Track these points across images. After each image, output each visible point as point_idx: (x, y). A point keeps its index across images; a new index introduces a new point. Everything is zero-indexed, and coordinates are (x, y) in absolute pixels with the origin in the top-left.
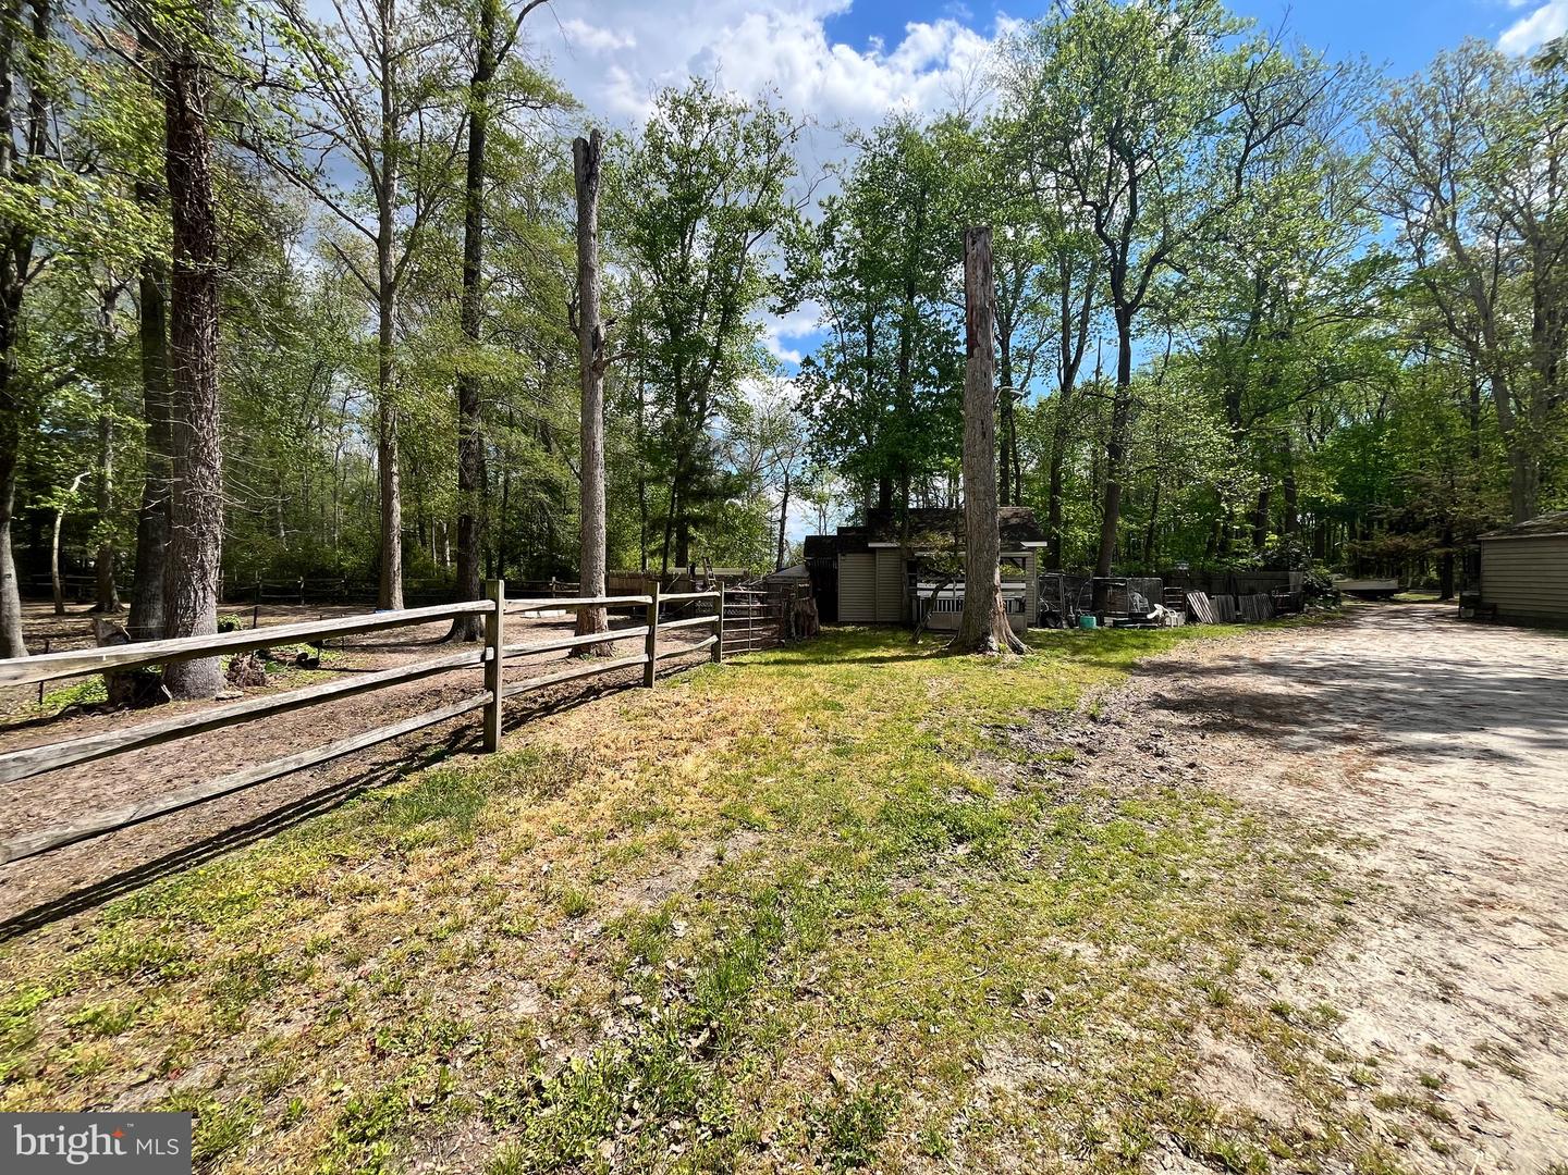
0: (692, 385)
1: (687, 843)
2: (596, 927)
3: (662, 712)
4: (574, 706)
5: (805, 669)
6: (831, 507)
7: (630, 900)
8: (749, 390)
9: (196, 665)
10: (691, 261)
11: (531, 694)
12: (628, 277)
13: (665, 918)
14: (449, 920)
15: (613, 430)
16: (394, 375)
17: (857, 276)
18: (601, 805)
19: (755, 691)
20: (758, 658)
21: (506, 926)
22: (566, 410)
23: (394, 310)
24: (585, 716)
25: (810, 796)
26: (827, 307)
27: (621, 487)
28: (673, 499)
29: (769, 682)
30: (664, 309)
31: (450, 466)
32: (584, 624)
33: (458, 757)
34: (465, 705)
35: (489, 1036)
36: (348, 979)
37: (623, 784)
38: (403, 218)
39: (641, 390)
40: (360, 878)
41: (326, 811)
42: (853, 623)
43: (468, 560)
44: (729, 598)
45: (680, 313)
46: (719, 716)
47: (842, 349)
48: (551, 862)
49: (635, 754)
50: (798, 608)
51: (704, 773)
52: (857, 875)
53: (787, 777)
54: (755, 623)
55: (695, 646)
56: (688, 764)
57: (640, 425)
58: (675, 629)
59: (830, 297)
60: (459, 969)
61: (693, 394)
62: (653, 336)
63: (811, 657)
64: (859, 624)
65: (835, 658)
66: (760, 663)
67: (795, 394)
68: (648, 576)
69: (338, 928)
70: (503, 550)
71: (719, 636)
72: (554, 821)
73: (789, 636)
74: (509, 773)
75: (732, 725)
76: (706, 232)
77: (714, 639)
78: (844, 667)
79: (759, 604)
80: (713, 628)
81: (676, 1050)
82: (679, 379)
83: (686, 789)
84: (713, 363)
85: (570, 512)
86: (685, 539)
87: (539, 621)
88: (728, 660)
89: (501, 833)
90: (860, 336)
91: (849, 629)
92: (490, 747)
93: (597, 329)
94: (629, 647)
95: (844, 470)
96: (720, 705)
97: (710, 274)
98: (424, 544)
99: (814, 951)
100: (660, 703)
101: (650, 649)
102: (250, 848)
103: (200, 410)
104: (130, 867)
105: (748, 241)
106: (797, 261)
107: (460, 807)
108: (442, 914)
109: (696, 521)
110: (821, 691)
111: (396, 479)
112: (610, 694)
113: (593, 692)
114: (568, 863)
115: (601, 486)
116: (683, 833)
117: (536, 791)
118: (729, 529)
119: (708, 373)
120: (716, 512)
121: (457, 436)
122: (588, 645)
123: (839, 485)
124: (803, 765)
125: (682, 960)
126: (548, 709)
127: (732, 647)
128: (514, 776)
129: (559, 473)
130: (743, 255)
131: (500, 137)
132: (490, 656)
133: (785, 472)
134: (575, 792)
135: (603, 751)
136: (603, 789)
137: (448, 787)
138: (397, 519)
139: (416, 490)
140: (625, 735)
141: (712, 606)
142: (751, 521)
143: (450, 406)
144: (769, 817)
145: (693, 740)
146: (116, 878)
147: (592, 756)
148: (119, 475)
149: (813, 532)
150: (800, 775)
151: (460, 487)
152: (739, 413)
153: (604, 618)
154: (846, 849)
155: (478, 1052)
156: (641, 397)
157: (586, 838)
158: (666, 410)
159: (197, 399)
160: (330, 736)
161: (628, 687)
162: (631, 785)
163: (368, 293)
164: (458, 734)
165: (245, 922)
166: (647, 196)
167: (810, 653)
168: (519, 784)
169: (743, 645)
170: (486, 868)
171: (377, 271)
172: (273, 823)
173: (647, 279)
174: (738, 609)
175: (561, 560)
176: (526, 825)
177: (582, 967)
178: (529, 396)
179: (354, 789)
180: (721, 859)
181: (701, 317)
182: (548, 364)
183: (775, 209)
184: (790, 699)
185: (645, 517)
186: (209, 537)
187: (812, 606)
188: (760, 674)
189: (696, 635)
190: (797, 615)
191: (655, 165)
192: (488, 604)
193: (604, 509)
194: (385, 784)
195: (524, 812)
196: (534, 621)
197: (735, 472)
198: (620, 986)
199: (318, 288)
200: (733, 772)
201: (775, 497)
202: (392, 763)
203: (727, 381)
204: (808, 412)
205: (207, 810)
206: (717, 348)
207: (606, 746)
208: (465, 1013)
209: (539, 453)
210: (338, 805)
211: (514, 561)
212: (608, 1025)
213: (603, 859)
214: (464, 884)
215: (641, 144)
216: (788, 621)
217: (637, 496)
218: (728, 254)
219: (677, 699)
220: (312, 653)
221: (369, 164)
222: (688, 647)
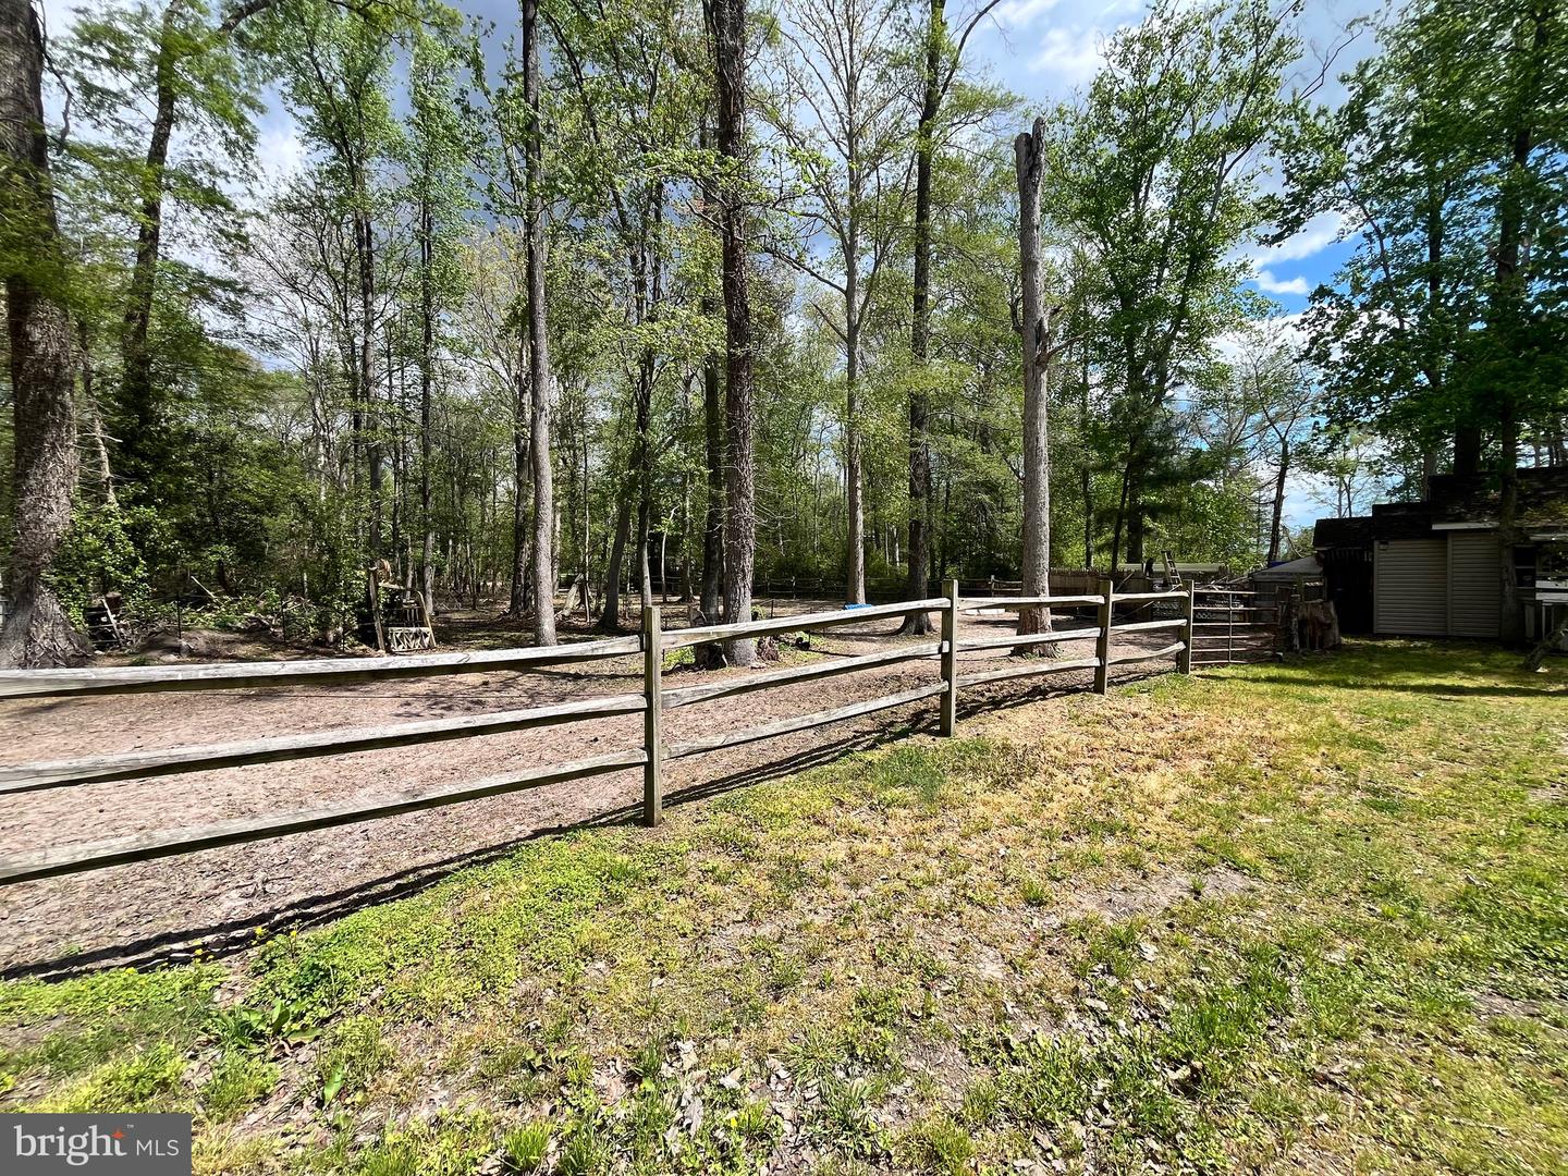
0: (1147, 356)
1: (1153, 865)
2: (1056, 921)
3: (1116, 722)
4: (1021, 704)
5: (1317, 692)
6: (1361, 479)
7: (1090, 905)
8: (1228, 348)
9: (739, 643)
10: (1148, 215)
11: (977, 688)
12: (1070, 255)
13: (1130, 934)
14: (921, 874)
15: (1055, 422)
16: (858, 405)
17: (1410, 154)
18: (1054, 805)
19: (1239, 711)
20: (1241, 673)
21: (969, 893)
22: (1006, 409)
23: (859, 347)
24: (1032, 715)
25: (1329, 852)
26: (1355, 211)
27: (1062, 480)
28: (1125, 488)
29: (1260, 703)
30: (1113, 278)
31: (902, 476)
32: (1027, 622)
33: (921, 736)
34: (925, 691)
35: (962, 982)
36: (852, 895)
37: (1078, 789)
38: (864, 266)
39: (1085, 374)
40: (855, 820)
41: (826, 763)
42: (1402, 636)
43: (917, 561)
44: (1200, 598)
45: (1133, 279)
46: (1190, 734)
47: (1383, 260)
48: (1008, 847)
49: (1089, 761)
50: (1305, 612)
51: (1171, 796)
52: (1413, 970)
53: (1290, 822)
54: (1237, 630)
55: (1155, 653)
56: (1152, 782)
57: (1084, 412)
58: (1129, 632)
59: (1359, 198)
60: (933, 917)
61: (1150, 365)
62: (1098, 311)
63: (1327, 678)
64: (1412, 637)
65: (1367, 681)
66: (1246, 679)
67: (1301, 339)
68: (1094, 574)
69: (842, 856)
70: (944, 550)
71: (1186, 643)
72: (1008, 810)
73: (1290, 648)
74: (963, 758)
75: (1209, 746)
76: (1166, 175)
77: (1180, 646)
78: (1385, 695)
79: (1241, 607)
80: (1179, 634)
81: (1150, 1072)
82: (1131, 351)
83: (1150, 808)
84: (1176, 326)
85: (1008, 510)
86: (1138, 531)
87: (980, 618)
88: (1199, 672)
89: (960, 810)
90: (1416, 236)
91: (1394, 643)
92: (945, 732)
93: (1041, 322)
94: (1077, 650)
95: (1384, 426)
96: (1190, 723)
97: (1172, 221)
98: (878, 547)
99: (1339, 1038)
100: (1114, 712)
101: (1101, 652)
102: (783, 779)
103: (742, 456)
104: (718, 777)
105: (1226, 166)
106: (1302, 168)
107: (924, 779)
108: (917, 867)
109: (1154, 511)
110: (1344, 723)
111: (859, 493)
112: (1057, 696)
113: (1038, 693)
114: (1025, 853)
115: (1044, 482)
116: (1148, 854)
117: (990, 780)
118: (1198, 517)
119: (1169, 338)
120: (1180, 496)
121: (907, 449)
122: (1031, 646)
123: (1377, 447)
124: (1316, 811)
125: (1152, 985)
126: (996, 704)
127: (1204, 656)
128: (968, 761)
129: (998, 472)
130: (1218, 186)
131: (944, 162)
132: (946, 649)
133: (1283, 440)
134: (1030, 786)
135: (1054, 752)
136: (1056, 790)
137: (915, 760)
138: (860, 528)
139: (875, 501)
140: (1077, 740)
141: (1177, 608)
142: (1230, 508)
143: (901, 423)
144: (1265, 862)
145: (1157, 757)
146: (712, 783)
147: (1042, 756)
148: (693, 506)
149: (1328, 513)
150: (1313, 823)
151: (910, 496)
152: (1214, 378)
153: (1048, 617)
154: (1392, 931)
155: (953, 991)
156: (1085, 380)
157: (1040, 833)
158: (1116, 390)
159: (741, 449)
160: (824, 705)
161: (1077, 691)
162: (1086, 792)
163: (837, 337)
164: (918, 716)
165: (784, 833)
166: (1092, 162)
167: (1324, 672)
168: (974, 769)
169: (1217, 656)
170: (950, 838)
171: (844, 318)
172: (793, 764)
173: (1092, 251)
174: (1212, 612)
175: (999, 559)
176: (982, 808)
177: (1043, 954)
178: (970, 402)
179: (842, 749)
180: (1199, 893)
181: (1160, 276)
182: (987, 366)
183: (1267, 113)
184: (1292, 727)
185: (1089, 509)
186: (747, 548)
187: (1327, 611)
188: (1247, 693)
189: (1154, 641)
190: (1303, 623)
191: (1104, 124)
192: (943, 602)
193: (1047, 506)
194: (865, 749)
195: (980, 796)
196: (974, 618)
197: (1205, 447)
198: (1083, 986)
199: (803, 344)
200: (1211, 800)
201: (1264, 471)
202: (869, 733)
203: (1194, 343)
204: (1322, 358)
205: (755, 746)
206: (1182, 307)
207: (1056, 748)
208: (941, 956)
209: (979, 456)
210: (834, 760)
211: (954, 560)
212: (1071, 1017)
213: (1060, 858)
214: (933, 847)
215: (1087, 105)
216: (1288, 629)
217: (1080, 489)
218: (1199, 189)
219: (1135, 709)
220: (806, 638)
221: (840, 230)
222: (1145, 653)
